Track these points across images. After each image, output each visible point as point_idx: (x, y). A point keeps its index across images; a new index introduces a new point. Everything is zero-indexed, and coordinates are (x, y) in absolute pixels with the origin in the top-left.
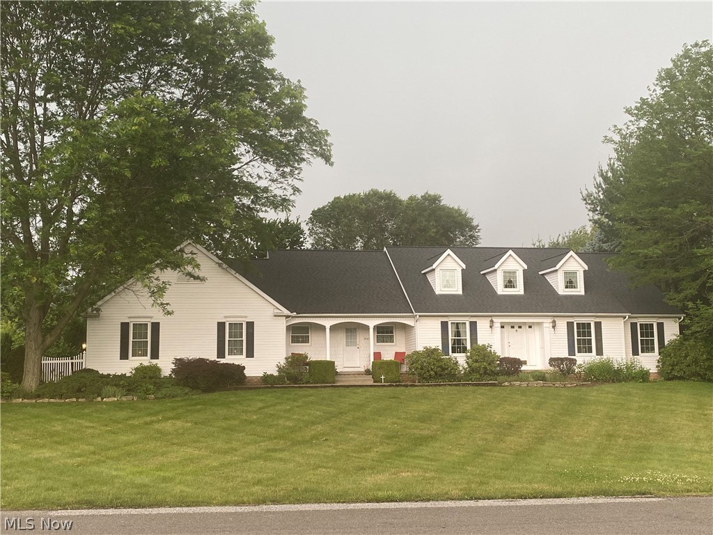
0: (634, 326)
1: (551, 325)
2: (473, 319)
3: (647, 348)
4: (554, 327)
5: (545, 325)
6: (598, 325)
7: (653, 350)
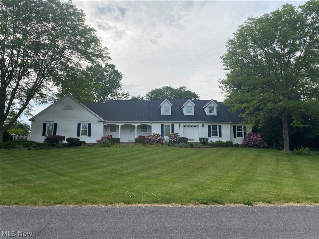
0: (234, 127)
1: (202, 126)
2: (173, 124)
3: (240, 135)
4: (203, 127)
5: (200, 126)
6: (220, 127)
7: (242, 136)
